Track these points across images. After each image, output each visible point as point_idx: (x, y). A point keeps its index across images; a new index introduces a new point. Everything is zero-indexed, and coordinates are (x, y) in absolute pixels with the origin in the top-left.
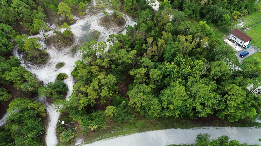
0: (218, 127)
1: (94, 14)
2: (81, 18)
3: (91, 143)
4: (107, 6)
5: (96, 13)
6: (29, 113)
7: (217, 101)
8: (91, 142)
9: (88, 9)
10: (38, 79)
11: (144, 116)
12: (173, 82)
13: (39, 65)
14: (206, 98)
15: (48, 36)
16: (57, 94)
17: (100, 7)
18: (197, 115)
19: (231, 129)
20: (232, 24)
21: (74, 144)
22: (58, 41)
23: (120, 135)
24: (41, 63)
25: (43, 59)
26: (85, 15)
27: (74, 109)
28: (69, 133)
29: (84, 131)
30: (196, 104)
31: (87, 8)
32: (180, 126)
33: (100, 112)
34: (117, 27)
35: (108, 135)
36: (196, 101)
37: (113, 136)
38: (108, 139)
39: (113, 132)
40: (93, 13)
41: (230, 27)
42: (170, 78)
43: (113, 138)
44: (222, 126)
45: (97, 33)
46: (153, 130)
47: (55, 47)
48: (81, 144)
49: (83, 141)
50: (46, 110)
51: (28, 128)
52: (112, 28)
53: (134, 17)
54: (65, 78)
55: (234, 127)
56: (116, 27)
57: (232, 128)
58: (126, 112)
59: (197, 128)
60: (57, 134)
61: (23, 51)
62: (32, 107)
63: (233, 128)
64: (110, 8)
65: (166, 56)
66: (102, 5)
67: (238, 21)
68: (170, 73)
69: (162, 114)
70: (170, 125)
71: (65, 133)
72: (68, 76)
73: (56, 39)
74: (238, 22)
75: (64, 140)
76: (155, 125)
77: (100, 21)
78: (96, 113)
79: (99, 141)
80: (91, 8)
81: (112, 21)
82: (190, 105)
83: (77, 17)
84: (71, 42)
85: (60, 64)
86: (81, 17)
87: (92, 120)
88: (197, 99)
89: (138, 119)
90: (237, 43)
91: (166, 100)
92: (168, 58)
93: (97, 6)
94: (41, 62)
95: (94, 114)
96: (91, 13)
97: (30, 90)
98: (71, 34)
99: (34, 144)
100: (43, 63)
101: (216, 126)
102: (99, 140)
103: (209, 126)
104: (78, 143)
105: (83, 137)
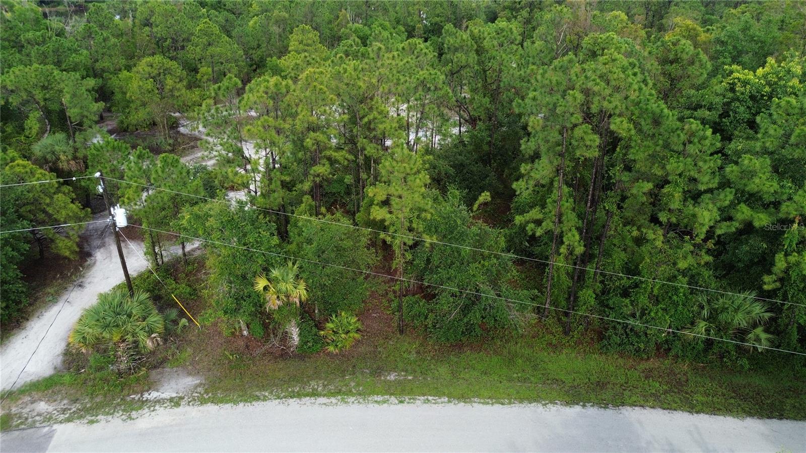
3: (241, 404)
8: (246, 401)
21: (142, 392)
76: (677, 387)
79: (291, 401)
104: (167, 391)
105: (209, 370)
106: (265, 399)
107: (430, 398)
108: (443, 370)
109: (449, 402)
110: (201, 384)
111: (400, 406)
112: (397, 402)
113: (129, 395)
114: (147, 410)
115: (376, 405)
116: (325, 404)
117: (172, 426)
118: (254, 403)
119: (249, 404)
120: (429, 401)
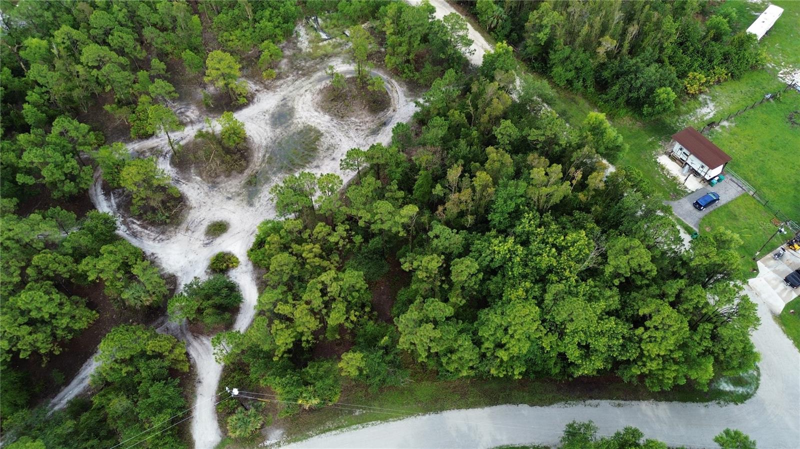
0: (622, 402)
1: (304, 75)
2: (267, 88)
4: (339, 49)
5: (307, 73)
6: (152, 365)
7: (618, 339)
8: (305, 439)
9: (285, 61)
10: (163, 270)
11: (437, 372)
12: (509, 289)
13: (162, 227)
14: (590, 333)
15: (182, 143)
16: (214, 314)
17: (320, 52)
18: (572, 369)
19: (654, 406)
20: (683, 109)
21: (263, 442)
22: (208, 159)
23: (377, 419)
24: (166, 223)
25: (171, 210)
26: (279, 77)
27: (262, 355)
28: (249, 416)
29: (288, 413)
30: (565, 347)
31: (283, 57)
32: (527, 398)
33: (327, 365)
34: (366, 116)
35: (345, 421)
36: (567, 339)
37: (359, 423)
38: (345, 429)
39: (357, 413)
40: (300, 72)
41: (677, 117)
42: (504, 276)
44: (632, 400)
45: (313, 133)
46: (459, 408)
47: (200, 175)
48: (280, 442)
49: (283, 434)
50: (187, 354)
51: (151, 404)
52: (353, 119)
53: (414, 87)
54: (233, 267)
55: (663, 402)
56: (363, 116)
57: (657, 405)
58: (392, 363)
59: (570, 404)
60: (218, 416)
61: (116, 188)
62: (157, 350)
63: (659, 403)
64: (347, 55)
65: (495, 218)
66: (325, 46)
67: (700, 99)
68: (504, 263)
69: (481, 369)
70: (502, 394)
71: (241, 416)
72: (240, 260)
73: (201, 153)
74: (700, 103)
75: (238, 433)
76: (464, 395)
77: (319, 98)
78: (315, 368)
79: (322, 435)
80: (294, 55)
81: (354, 97)
82: (551, 347)
83: (255, 83)
84: (243, 163)
85: (217, 228)
86: (266, 83)
87: (306, 384)
88: (569, 336)
89: (422, 380)
90: (690, 166)
91: (491, 338)
92: (500, 222)
93: (311, 50)
94: (168, 221)
95: (310, 370)
96: (295, 73)
97: (148, 303)
98: (243, 136)
99: (166, 443)
100: (171, 223)
101: (618, 399)
103: (601, 398)
104: (272, 439)
105: (284, 424)
106: (312, 436)
108: (377, 405)
109: (381, 423)
112: (362, 427)
115: (354, 431)
116: (335, 434)
118: (308, 439)
120: (373, 424)
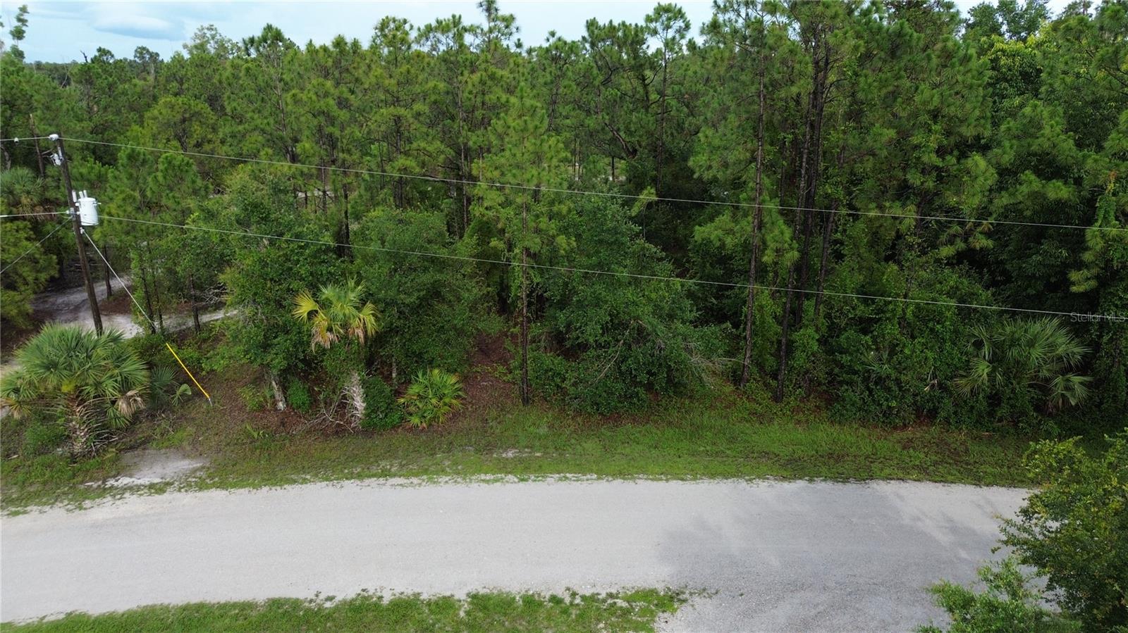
3: (265, 489)
8: (273, 485)
21: (104, 478)
23: (585, 471)
35: (456, 463)
37: (508, 473)
38: (445, 479)
39: (510, 454)
43: (496, 481)
48: (168, 484)
79: (346, 483)
102: (360, 477)
104: (147, 476)
105: (219, 451)
106: (305, 481)
107: (568, 475)
108: (591, 445)
109: (599, 478)
110: (203, 468)
111: (522, 484)
112: (516, 480)
113: (82, 482)
114: (110, 498)
115: (483, 485)
116: (401, 485)
117: (147, 515)
118: (286, 486)
119: (278, 488)
120: (567, 478)
